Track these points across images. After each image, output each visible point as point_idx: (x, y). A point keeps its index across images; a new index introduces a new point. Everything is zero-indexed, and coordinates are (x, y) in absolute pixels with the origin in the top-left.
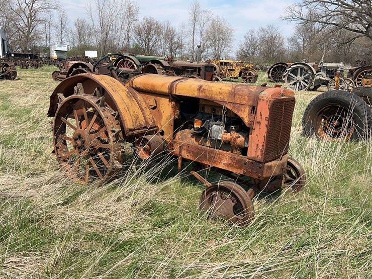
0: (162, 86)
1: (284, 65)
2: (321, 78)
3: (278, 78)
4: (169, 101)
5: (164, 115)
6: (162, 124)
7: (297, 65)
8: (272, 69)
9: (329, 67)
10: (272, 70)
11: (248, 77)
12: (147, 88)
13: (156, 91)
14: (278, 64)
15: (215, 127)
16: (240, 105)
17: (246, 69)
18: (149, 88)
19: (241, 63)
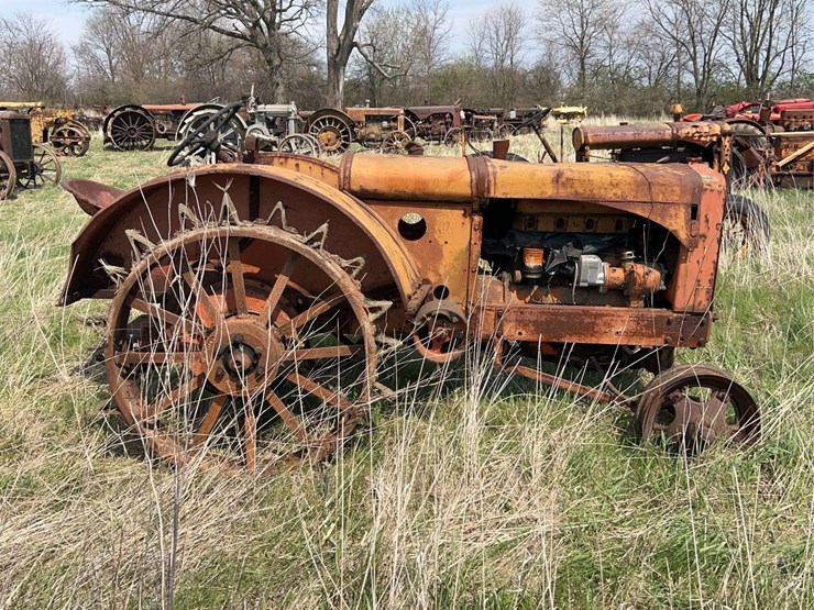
0: (451, 180)
1: (139, 111)
2: (261, 136)
3: (128, 140)
4: (464, 215)
5: (446, 250)
6: (442, 271)
7: (207, 111)
8: (111, 120)
9: (271, 114)
10: (114, 123)
11: (68, 141)
12: (401, 189)
13: (433, 195)
14: (123, 108)
15: (586, 259)
16: (666, 206)
17: (57, 123)
18: (410, 189)
19: (43, 108)
